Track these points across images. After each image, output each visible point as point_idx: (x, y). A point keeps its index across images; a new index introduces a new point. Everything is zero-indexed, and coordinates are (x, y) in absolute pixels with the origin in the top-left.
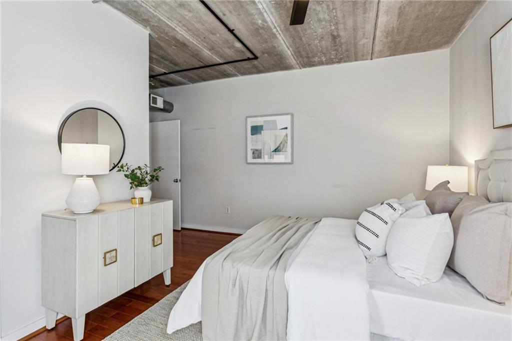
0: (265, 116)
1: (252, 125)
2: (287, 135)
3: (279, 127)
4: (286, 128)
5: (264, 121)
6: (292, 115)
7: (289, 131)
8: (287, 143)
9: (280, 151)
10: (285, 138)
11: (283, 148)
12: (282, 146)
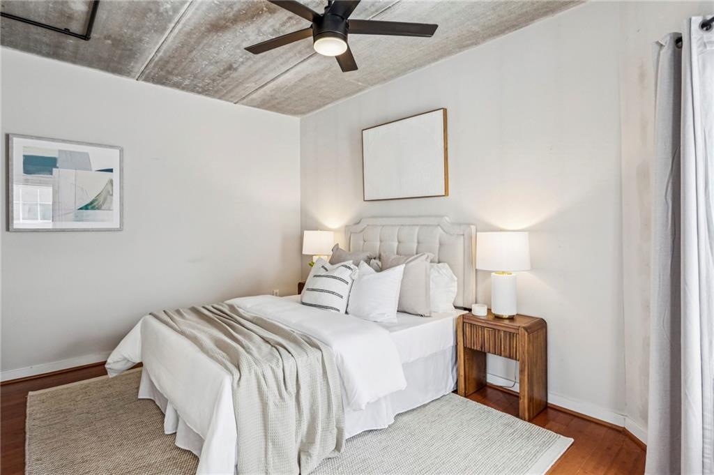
0: (64, 141)
1: (27, 154)
2: (111, 182)
3: (96, 166)
4: (111, 170)
5: (60, 151)
6: (122, 151)
7: (115, 176)
8: (112, 195)
9: (98, 209)
10: (109, 186)
11: (103, 203)
12: (101, 199)
